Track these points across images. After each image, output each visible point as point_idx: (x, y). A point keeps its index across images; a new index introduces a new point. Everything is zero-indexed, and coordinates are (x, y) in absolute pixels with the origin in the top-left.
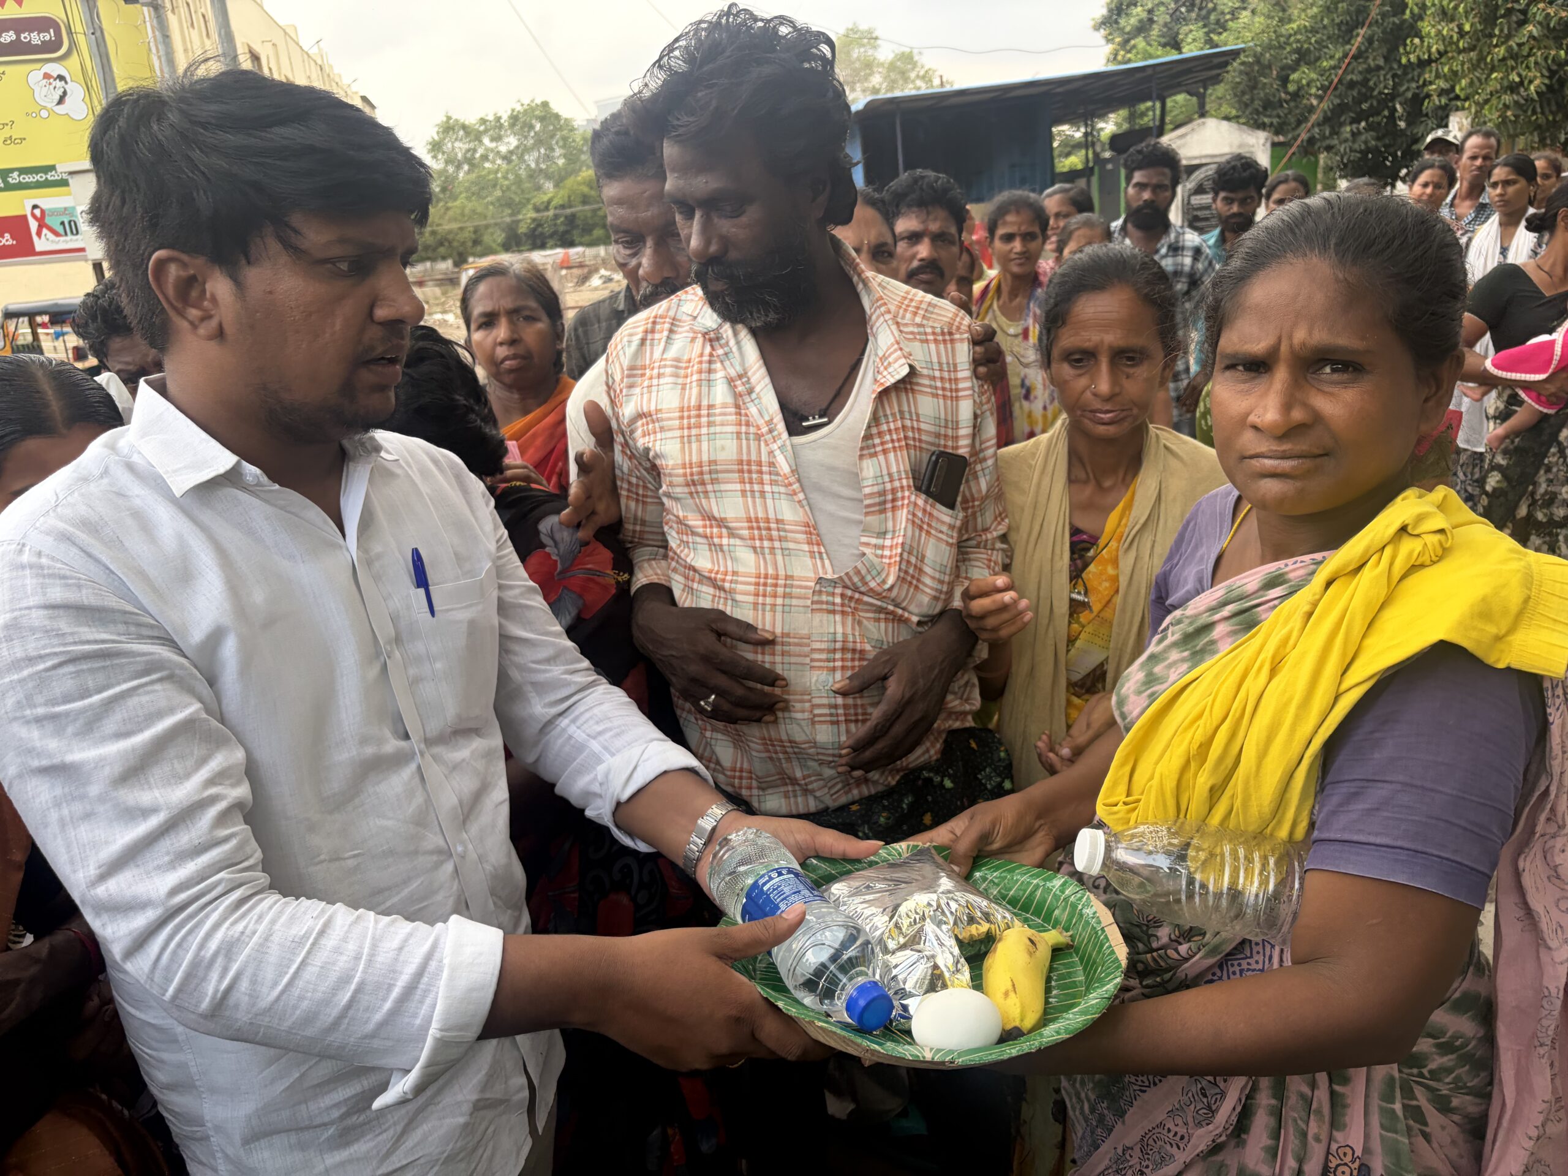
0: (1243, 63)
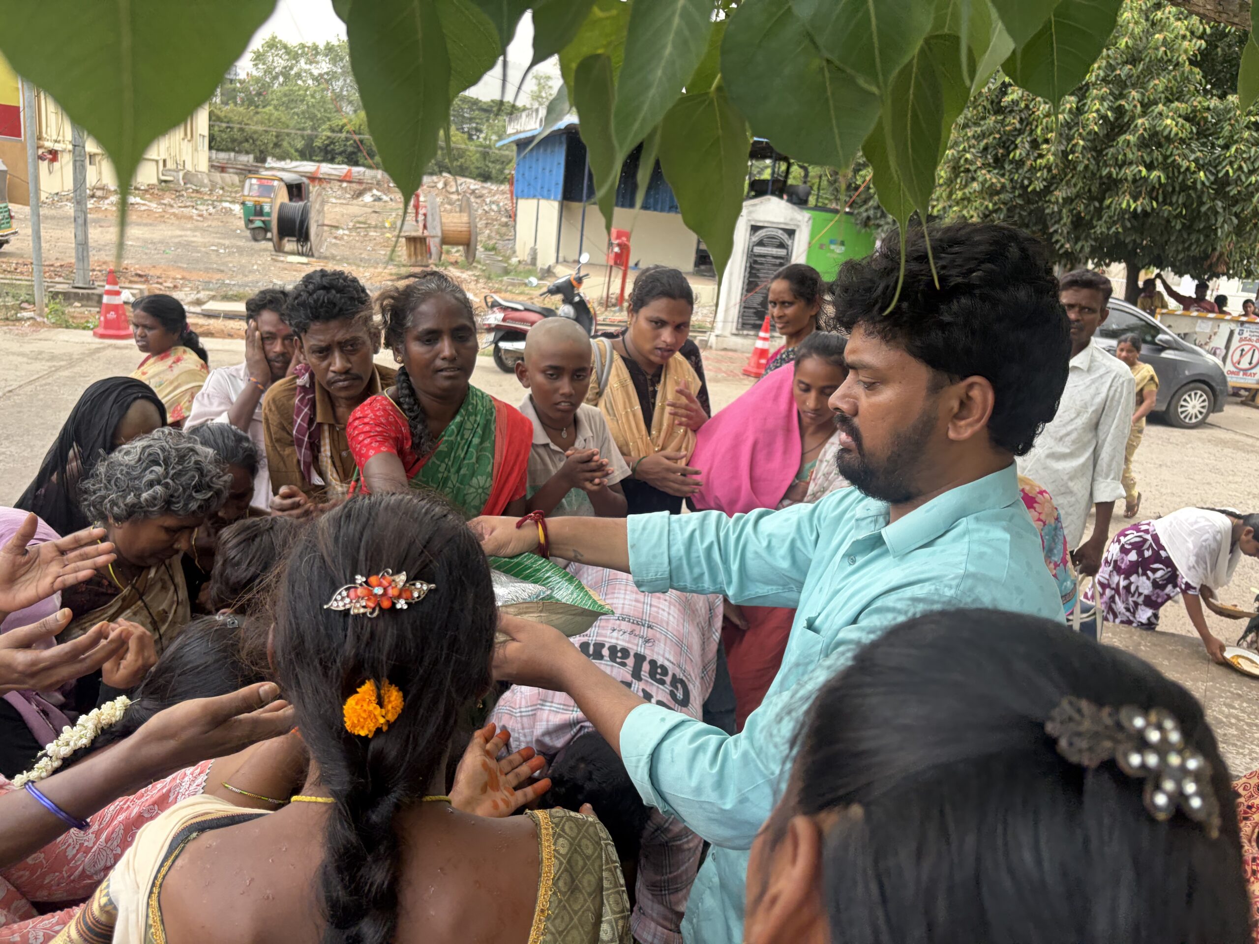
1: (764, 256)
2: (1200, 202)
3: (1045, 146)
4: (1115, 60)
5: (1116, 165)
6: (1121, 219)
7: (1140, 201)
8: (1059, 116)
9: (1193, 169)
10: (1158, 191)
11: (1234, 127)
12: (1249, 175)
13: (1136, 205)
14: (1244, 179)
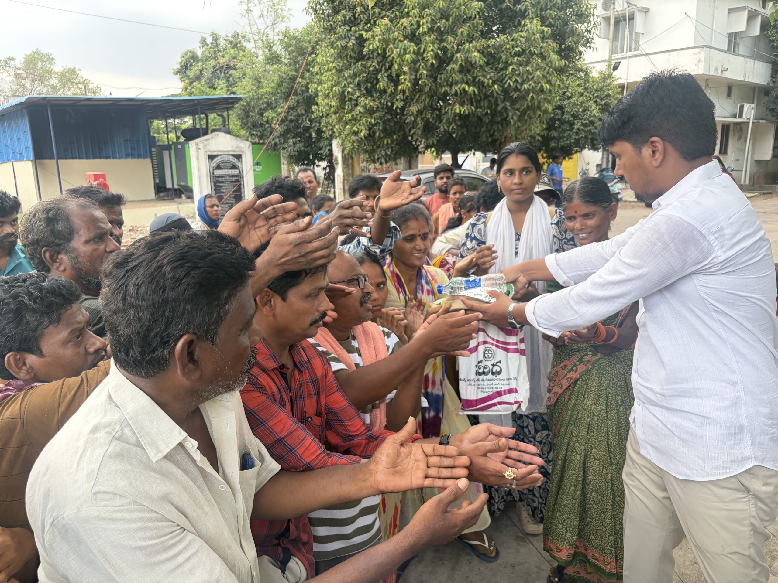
0: (242, 105)
1: (223, 177)
2: (497, 105)
3: (402, 77)
4: (435, 16)
5: (448, 85)
6: (454, 120)
7: (466, 107)
8: (408, 56)
9: (490, 84)
10: (473, 100)
11: (507, 56)
12: (522, 84)
13: (464, 109)
14: (519, 87)
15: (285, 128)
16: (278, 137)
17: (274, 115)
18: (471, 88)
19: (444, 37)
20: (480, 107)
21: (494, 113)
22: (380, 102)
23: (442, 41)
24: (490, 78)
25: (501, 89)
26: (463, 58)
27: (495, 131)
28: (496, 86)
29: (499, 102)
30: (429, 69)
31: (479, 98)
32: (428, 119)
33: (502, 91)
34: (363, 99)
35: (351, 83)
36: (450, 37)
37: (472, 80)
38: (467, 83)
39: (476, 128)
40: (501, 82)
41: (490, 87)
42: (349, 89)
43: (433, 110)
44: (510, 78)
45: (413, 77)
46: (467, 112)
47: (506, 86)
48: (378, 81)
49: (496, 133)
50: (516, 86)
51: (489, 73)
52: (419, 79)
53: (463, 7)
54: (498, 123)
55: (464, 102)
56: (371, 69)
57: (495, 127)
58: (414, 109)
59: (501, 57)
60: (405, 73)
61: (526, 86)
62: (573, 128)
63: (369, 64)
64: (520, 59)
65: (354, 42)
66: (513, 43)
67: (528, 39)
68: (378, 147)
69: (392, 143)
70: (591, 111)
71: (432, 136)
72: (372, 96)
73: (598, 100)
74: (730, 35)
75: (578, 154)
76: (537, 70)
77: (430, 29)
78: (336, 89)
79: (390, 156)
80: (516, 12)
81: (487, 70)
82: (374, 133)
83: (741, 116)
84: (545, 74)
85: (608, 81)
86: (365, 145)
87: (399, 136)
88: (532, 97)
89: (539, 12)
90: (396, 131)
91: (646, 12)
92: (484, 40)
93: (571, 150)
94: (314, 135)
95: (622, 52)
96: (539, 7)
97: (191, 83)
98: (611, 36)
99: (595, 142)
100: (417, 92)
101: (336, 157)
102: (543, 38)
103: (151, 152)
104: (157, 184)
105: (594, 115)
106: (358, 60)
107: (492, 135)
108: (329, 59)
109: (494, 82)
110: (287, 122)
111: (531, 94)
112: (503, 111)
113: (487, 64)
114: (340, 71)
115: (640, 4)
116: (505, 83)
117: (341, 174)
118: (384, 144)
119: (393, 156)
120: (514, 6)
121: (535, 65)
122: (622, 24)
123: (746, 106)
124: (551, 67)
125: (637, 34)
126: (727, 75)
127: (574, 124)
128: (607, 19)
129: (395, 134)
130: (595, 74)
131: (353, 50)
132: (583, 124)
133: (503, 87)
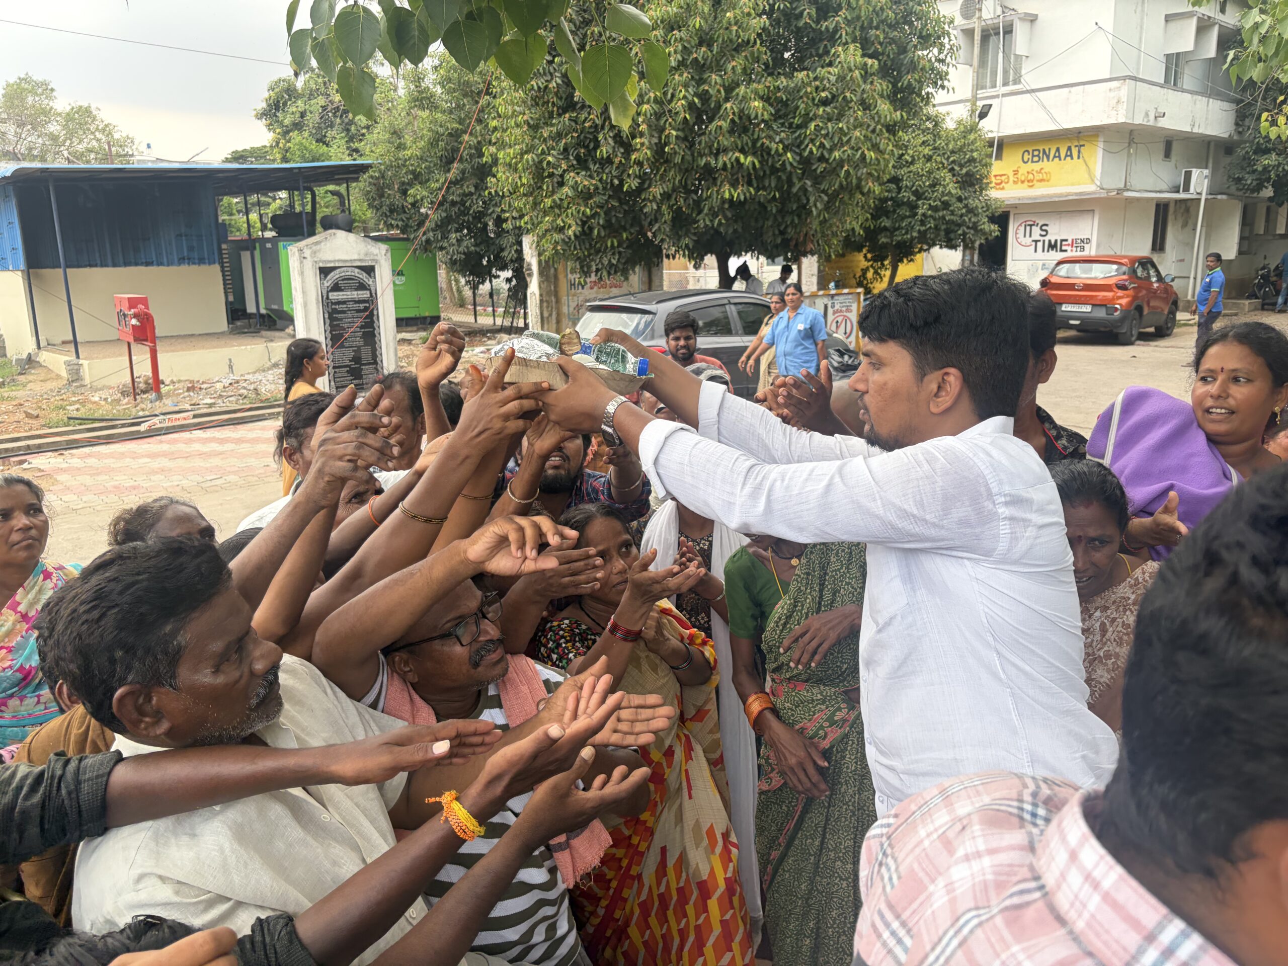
0: (372, 177)
1: (344, 303)
2: (791, 184)
3: (638, 140)
4: (689, 42)
5: (711, 153)
6: (721, 209)
7: (740, 188)
8: (645, 107)
9: (781, 151)
10: (751, 178)
11: (807, 104)
12: (831, 151)
13: (738, 193)
14: (827, 156)
15: (444, 215)
16: (433, 230)
17: (425, 193)
18: (749, 159)
19: (706, 76)
20: (764, 189)
21: (786, 197)
22: (601, 180)
23: (701, 81)
24: (781, 141)
25: (798, 158)
26: (736, 110)
27: (786, 227)
28: (789, 155)
29: (795, 180)
30: (681, 127)
31: (762, 174)
32: (680, 208)
33: (799, 163)
34: (572, 174)
35: (553, 148)
36: (714, 76)
37: (750, 144)
38: (742, 151)
39: (756, 220)
40: (798, 146)
41: (780, 155)
42: (550, 159)
43: (688, 192)
44: (812, 141)
45: (656, 141)
46: (742, 198)
47: (806, 154)
48: (597, 146)
49: (789, 230)
50: (822, 154)
51: (778, 134)
52: (666, 144)
53: (735, 28)
54: (793, 212)
55: (737, 179)
56: (587, 125)
57: (788, 220)
58: (656, 190)
59: (797, 108)
60: (642, 135)
61: (837, 154)
62: (916, 214)
63: (583, 117)
64: (828, 109)
65: (559, 81)
66: (817, 83)
67: (841, 78)
68: (598, 251)
69: (619, 245)
70: (945, 187)
71: (686, 235)
72: (587, 169)
73: (957, 168)
74: (1168, 57)
75: (924, 254)
76: (855, 128)
77: (682, 64)
78: (528, 157)
79: (616, 266)
80: (821, 32)
81: (775, 127)
82: (591, 229)
83: (1187, 189)
84: (869, 134)
85: (972, 137)
86: (575, 248)
87: (631, 234)
88: (847, 172)
89: (858, 33)
90: (628, 226)
91: (1032, 21)
92: (769, 79)
93: (911, 246)
94: (491, 225)
95: (994, 86)
96: (859, 24)
97: (287, 133)
98: (976, 62)
99: (952, 236)
100: (661, 164)
101: (529, 265)
102: (866, 75)
103: (220, 249)
104: (231, 303)
105: (950, 192)
106: (564, 110)
107: (782, 233)
108: (517, 109)
109: (786, 148)
110: (447, 205)
111: (846, 168)
112: (800, 193)
113: (776, 117)
114: (534, 127)
115: (1022, 9)
116: (804, 149)
117: (537, 292)
118: (606, 247)
119: (621, 266)
120: (818, 22)
121: (852, 120)
122: (993, 39)
123: (1195, 173)
124: (878, 122)
125: (1018, 57)
126: (1164, 123)
127: (917, 207)
128: (969, 33)
129: (625, 230)
130: (950, 124)
131: (556, 94)
132: (931, 208)
133: (800, 155)
